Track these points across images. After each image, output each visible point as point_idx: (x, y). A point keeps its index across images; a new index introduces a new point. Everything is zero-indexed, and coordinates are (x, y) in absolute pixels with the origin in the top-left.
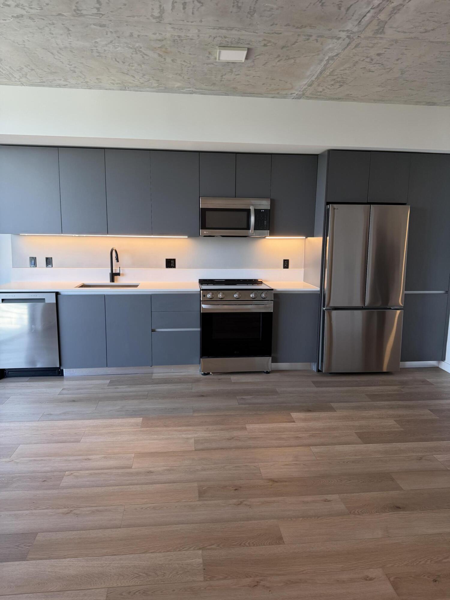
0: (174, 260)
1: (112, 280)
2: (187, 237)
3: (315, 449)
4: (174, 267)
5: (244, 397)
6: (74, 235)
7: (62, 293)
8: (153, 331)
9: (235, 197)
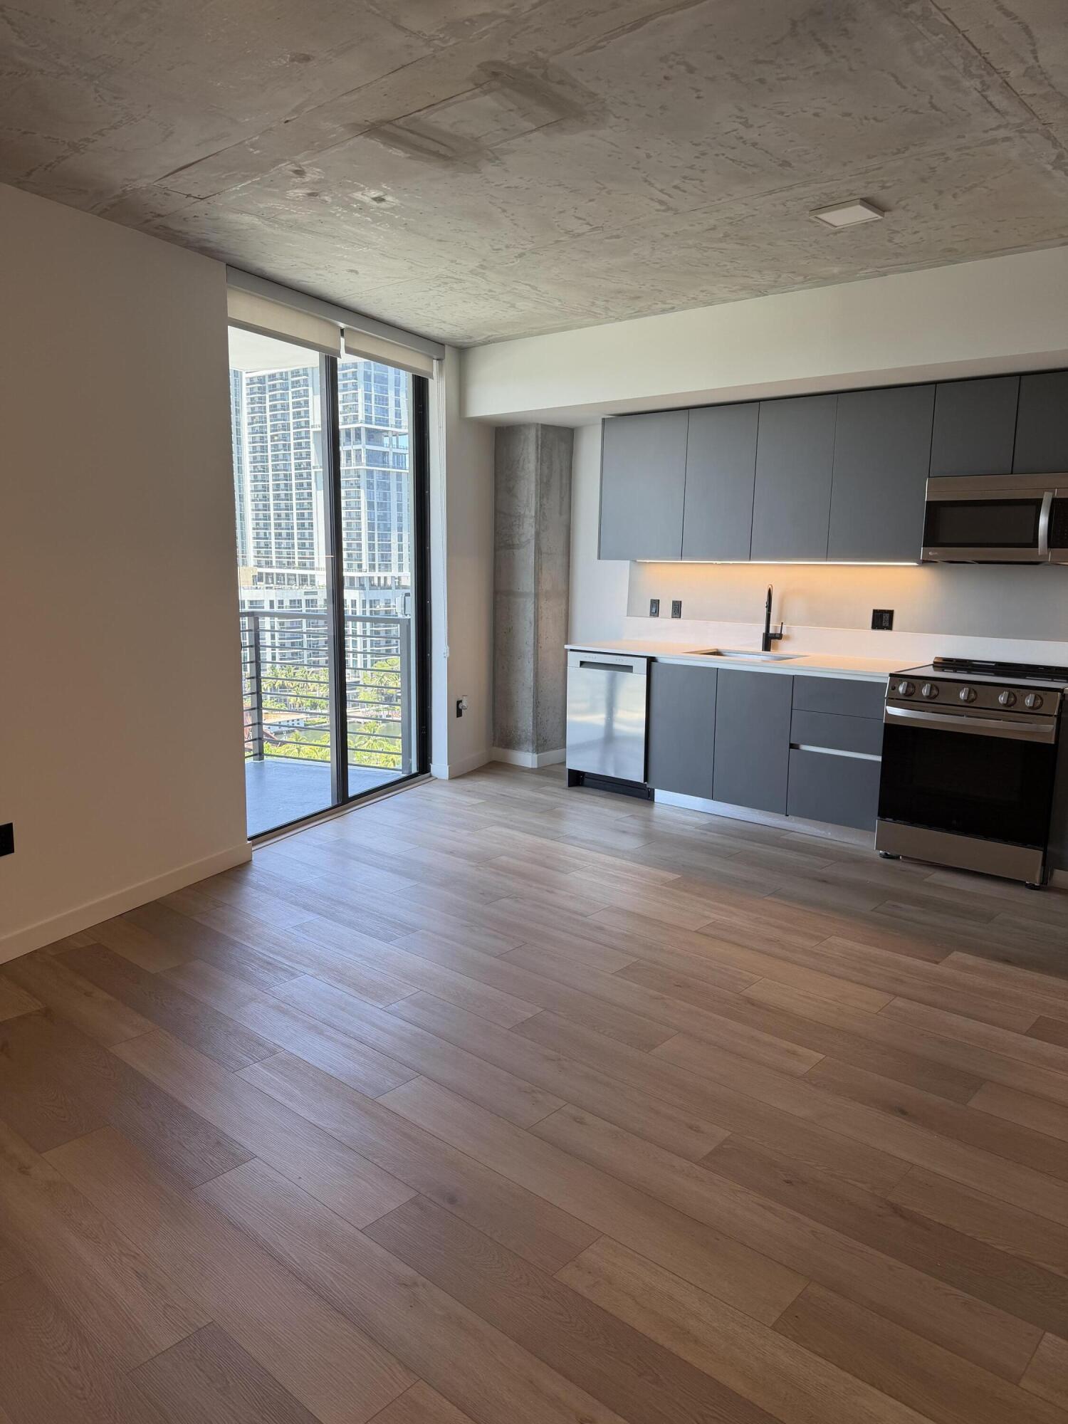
0: (891, 613)
1: (767, 647)
2: (915, 564)
3: (899, 1002)
4: (889, 627)
5: (899, 904)
6: (714, 562)
7: (661, 660)
8: (792, 746)
9: (1012, 473)
